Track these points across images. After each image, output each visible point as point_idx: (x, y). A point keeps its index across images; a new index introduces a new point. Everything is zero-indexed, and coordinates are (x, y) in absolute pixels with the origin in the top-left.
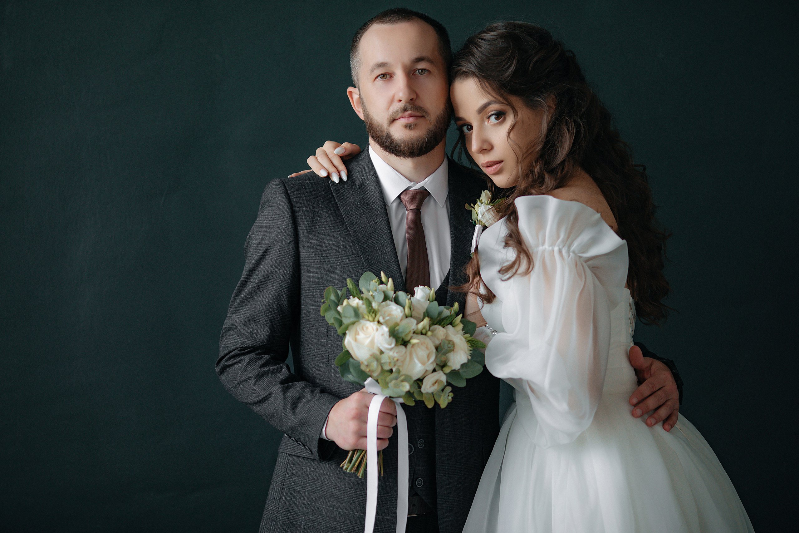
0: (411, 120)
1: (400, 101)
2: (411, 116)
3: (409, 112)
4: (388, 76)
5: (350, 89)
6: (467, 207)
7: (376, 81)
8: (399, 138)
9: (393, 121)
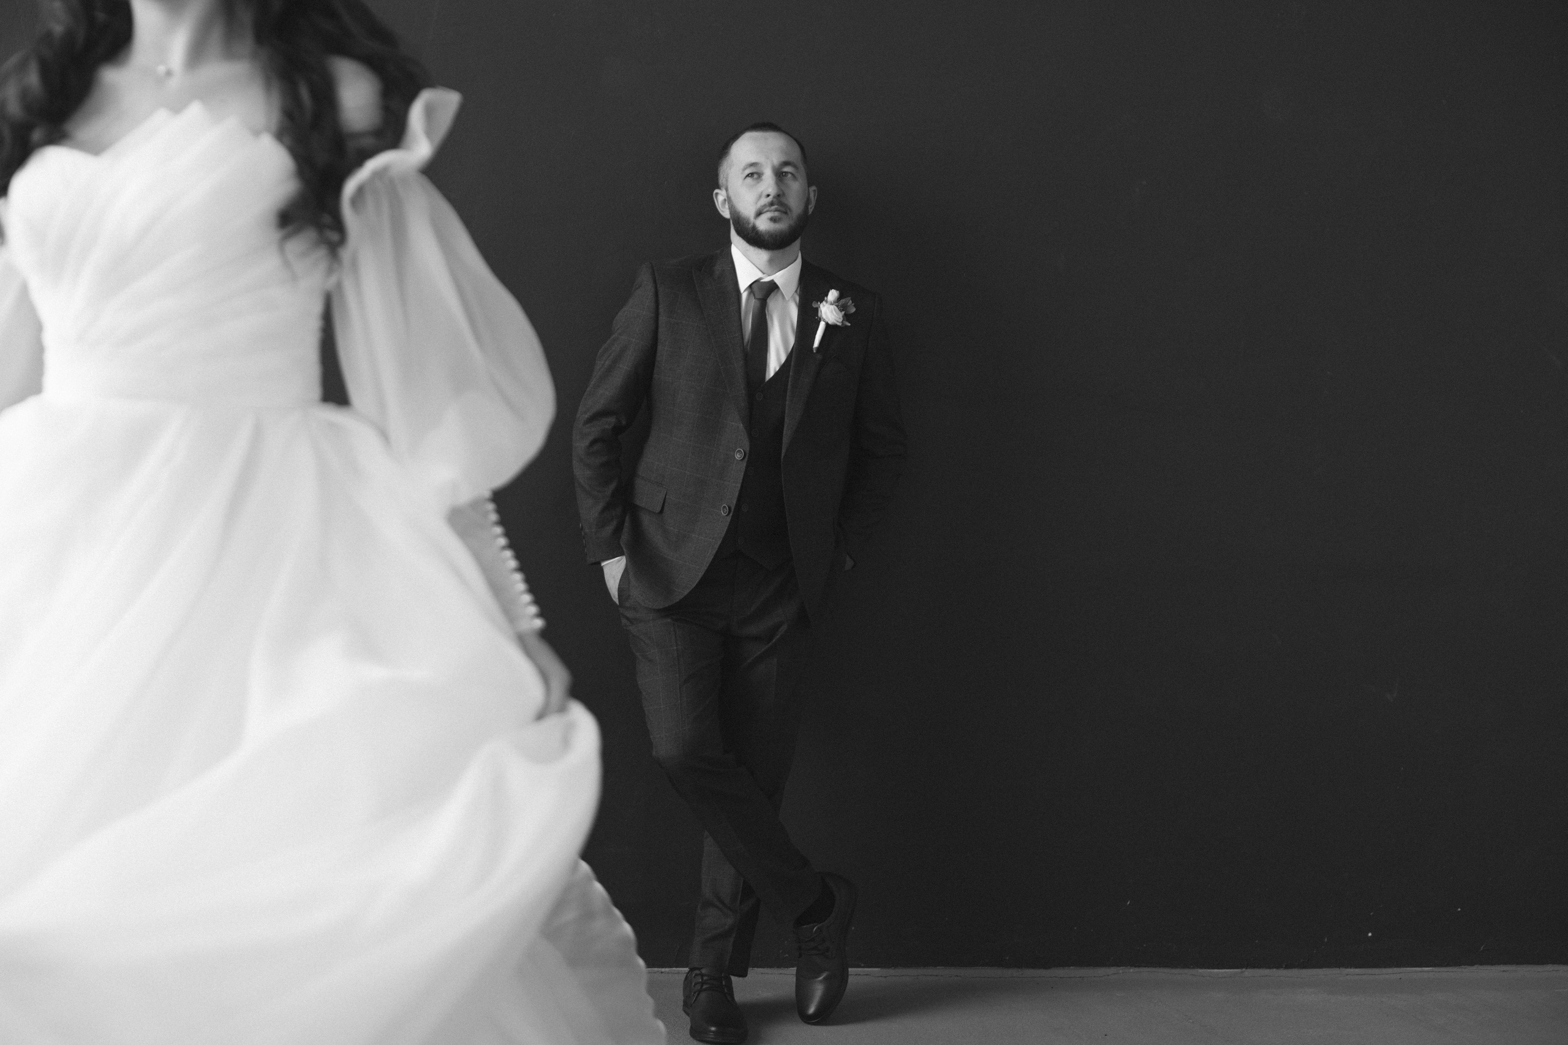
0: (776, 214)
1: (768, 196)
2: (776, 210)
3: (776, 207)
4: (755, 176)
5: (716, 191)
6: (814, 305)
7: (746, 180)
8: (764, 229)
9: (759, 214)
